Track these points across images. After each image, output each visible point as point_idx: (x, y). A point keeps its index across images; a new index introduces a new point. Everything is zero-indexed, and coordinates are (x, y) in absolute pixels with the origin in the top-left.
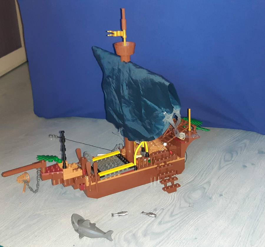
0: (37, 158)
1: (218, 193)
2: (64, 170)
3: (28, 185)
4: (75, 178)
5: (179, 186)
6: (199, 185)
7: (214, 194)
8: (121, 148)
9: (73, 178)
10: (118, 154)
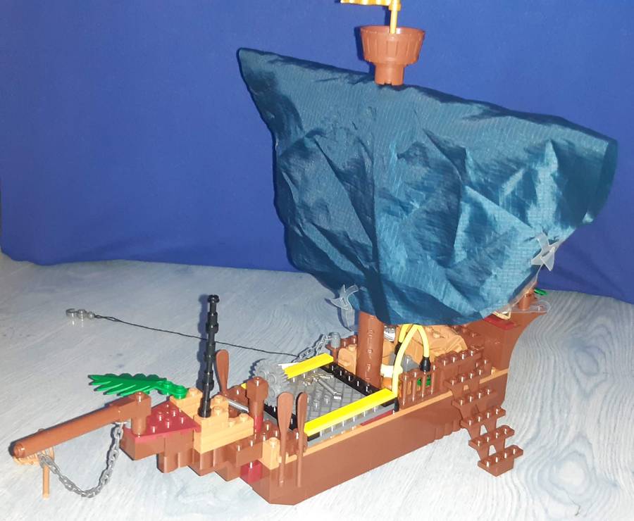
0: (90, 384)
1: (625, 467)
2: (204, 422)
3: (56, 471)
4: (234, 444)
5: (520, 452)
6: (562, 448)
7: (617, 473)
8: (335, 345)
9: (227, 446)
10: (331, 365)
